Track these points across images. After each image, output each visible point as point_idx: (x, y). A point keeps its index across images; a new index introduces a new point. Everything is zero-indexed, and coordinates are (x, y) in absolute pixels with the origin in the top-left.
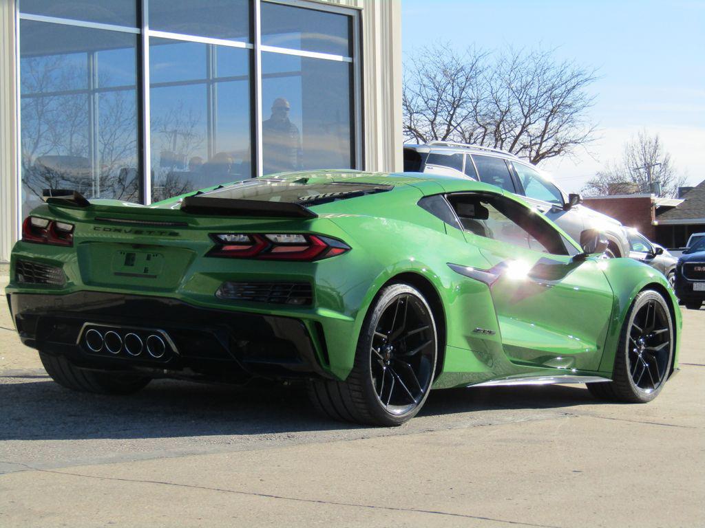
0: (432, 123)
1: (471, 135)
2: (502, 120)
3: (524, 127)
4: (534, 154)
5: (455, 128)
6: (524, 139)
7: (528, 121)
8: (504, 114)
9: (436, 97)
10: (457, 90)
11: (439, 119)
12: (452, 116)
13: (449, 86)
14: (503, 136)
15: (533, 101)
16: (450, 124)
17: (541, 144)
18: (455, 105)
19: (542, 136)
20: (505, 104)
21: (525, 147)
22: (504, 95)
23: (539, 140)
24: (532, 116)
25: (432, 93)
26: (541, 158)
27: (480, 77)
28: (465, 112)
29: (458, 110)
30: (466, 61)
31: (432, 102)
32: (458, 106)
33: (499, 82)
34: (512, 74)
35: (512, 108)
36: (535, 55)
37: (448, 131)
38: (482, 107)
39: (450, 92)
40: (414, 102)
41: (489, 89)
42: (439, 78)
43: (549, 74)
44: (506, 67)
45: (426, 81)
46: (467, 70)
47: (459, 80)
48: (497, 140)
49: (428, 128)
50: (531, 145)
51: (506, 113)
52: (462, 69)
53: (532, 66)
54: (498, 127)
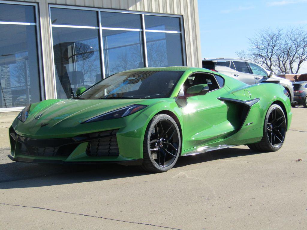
0: (267, 52)
1: (279, 55)
2: (289, 50)
3: (296, 52)
4: (300, 60)
5: (274, 54)
6: (297, 55)
7: (297, 50)
8: (290, 48)
9: (268, 44)
10: (274, 42)
11: (269, 51)
12: (273, 50)
13: (271, 41)
14: (290, 55)
15: (299, 43)
16: (272, 52)
17: (302, 57)
18: (274, 46)
19: (302, 54)
20: (290, 45)
21: (297, 58)
22: (289, 42)
23: (301, 56)
24: (299, 48)
25: (266, 43)
26: (302, 61)
27: (281, 37)
28: (277, 48)
29: (275, 48)
30: (276, 32)
31: (266, 46)
32: (274, 47)
33: (287, 38)
34: (292, 35)
35: (293, 46)
36: (298, 28)
37: (272, 55)
38: (283, 46)
39: (272, 42)
40: (261, 47)
41: (284, 40)
42: (268, 38)
43: (304, 34)
44: (289, 33)
45: (264, 39)
46: (277, 34)
47: (274, 38)
48: (288, 56)
49: (266, 54)
50: (299, 57)
51: (290, 47)
52: (275, 35)
53: (297, 32)
54: (288, 52)
